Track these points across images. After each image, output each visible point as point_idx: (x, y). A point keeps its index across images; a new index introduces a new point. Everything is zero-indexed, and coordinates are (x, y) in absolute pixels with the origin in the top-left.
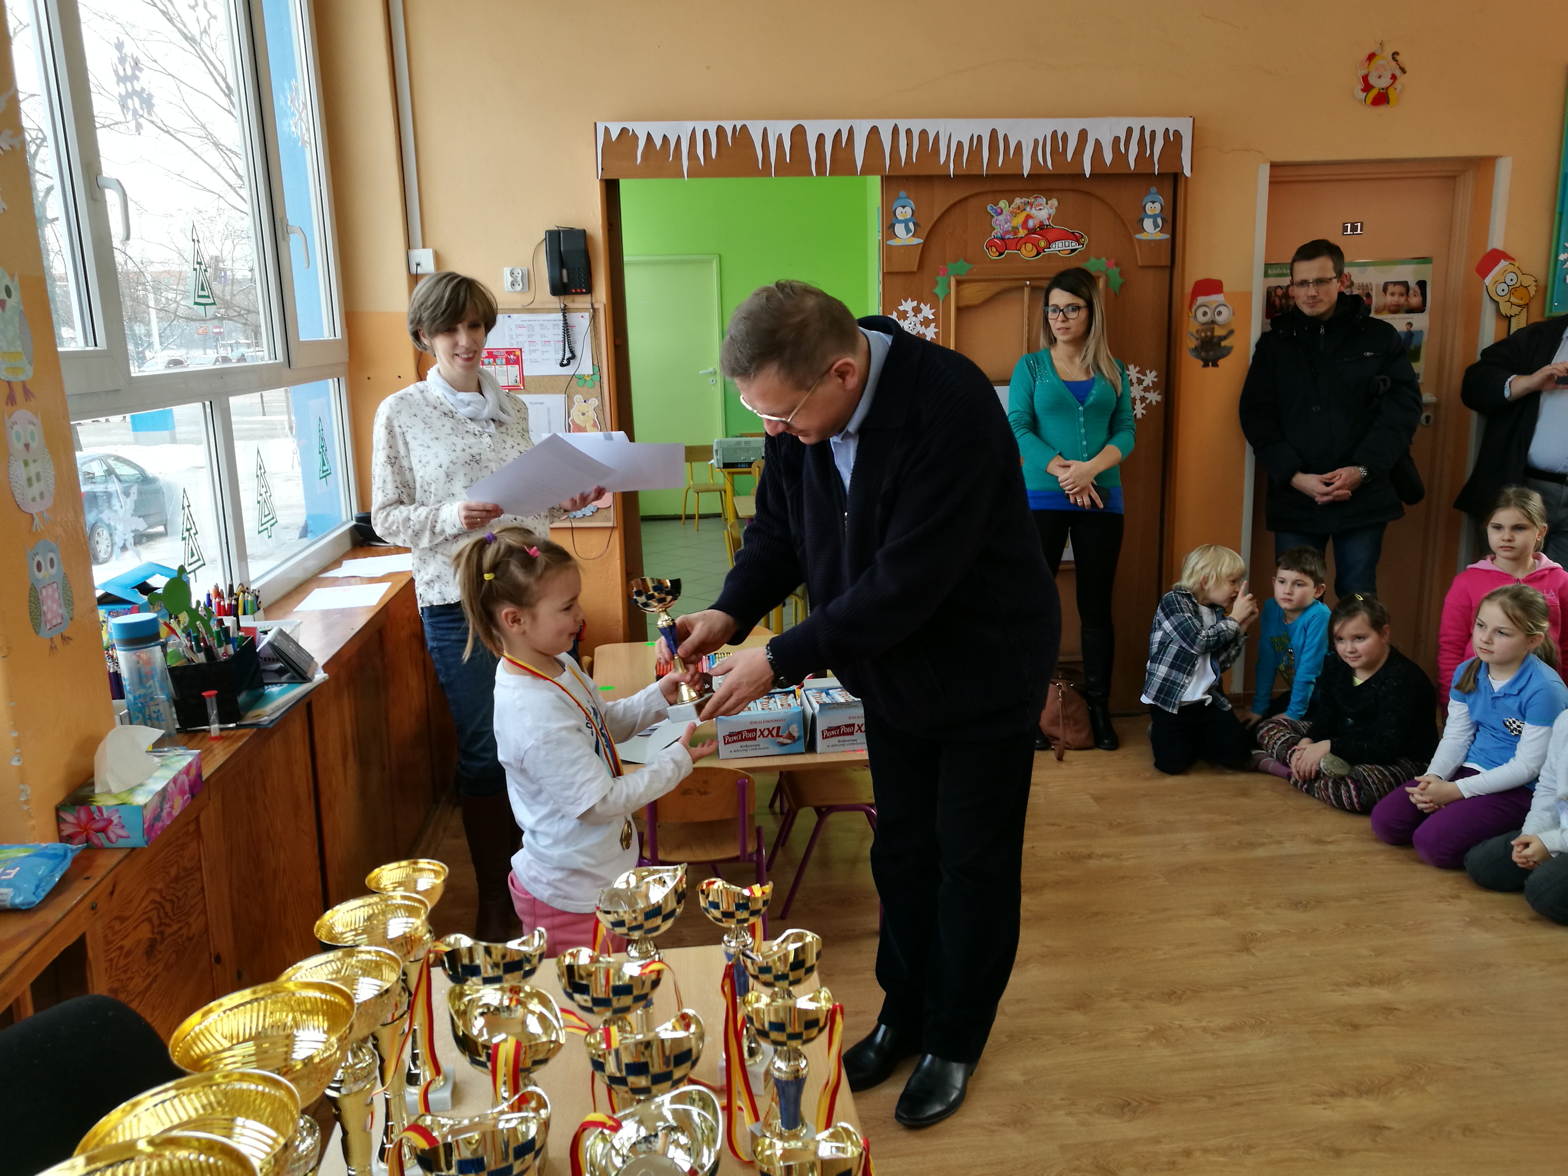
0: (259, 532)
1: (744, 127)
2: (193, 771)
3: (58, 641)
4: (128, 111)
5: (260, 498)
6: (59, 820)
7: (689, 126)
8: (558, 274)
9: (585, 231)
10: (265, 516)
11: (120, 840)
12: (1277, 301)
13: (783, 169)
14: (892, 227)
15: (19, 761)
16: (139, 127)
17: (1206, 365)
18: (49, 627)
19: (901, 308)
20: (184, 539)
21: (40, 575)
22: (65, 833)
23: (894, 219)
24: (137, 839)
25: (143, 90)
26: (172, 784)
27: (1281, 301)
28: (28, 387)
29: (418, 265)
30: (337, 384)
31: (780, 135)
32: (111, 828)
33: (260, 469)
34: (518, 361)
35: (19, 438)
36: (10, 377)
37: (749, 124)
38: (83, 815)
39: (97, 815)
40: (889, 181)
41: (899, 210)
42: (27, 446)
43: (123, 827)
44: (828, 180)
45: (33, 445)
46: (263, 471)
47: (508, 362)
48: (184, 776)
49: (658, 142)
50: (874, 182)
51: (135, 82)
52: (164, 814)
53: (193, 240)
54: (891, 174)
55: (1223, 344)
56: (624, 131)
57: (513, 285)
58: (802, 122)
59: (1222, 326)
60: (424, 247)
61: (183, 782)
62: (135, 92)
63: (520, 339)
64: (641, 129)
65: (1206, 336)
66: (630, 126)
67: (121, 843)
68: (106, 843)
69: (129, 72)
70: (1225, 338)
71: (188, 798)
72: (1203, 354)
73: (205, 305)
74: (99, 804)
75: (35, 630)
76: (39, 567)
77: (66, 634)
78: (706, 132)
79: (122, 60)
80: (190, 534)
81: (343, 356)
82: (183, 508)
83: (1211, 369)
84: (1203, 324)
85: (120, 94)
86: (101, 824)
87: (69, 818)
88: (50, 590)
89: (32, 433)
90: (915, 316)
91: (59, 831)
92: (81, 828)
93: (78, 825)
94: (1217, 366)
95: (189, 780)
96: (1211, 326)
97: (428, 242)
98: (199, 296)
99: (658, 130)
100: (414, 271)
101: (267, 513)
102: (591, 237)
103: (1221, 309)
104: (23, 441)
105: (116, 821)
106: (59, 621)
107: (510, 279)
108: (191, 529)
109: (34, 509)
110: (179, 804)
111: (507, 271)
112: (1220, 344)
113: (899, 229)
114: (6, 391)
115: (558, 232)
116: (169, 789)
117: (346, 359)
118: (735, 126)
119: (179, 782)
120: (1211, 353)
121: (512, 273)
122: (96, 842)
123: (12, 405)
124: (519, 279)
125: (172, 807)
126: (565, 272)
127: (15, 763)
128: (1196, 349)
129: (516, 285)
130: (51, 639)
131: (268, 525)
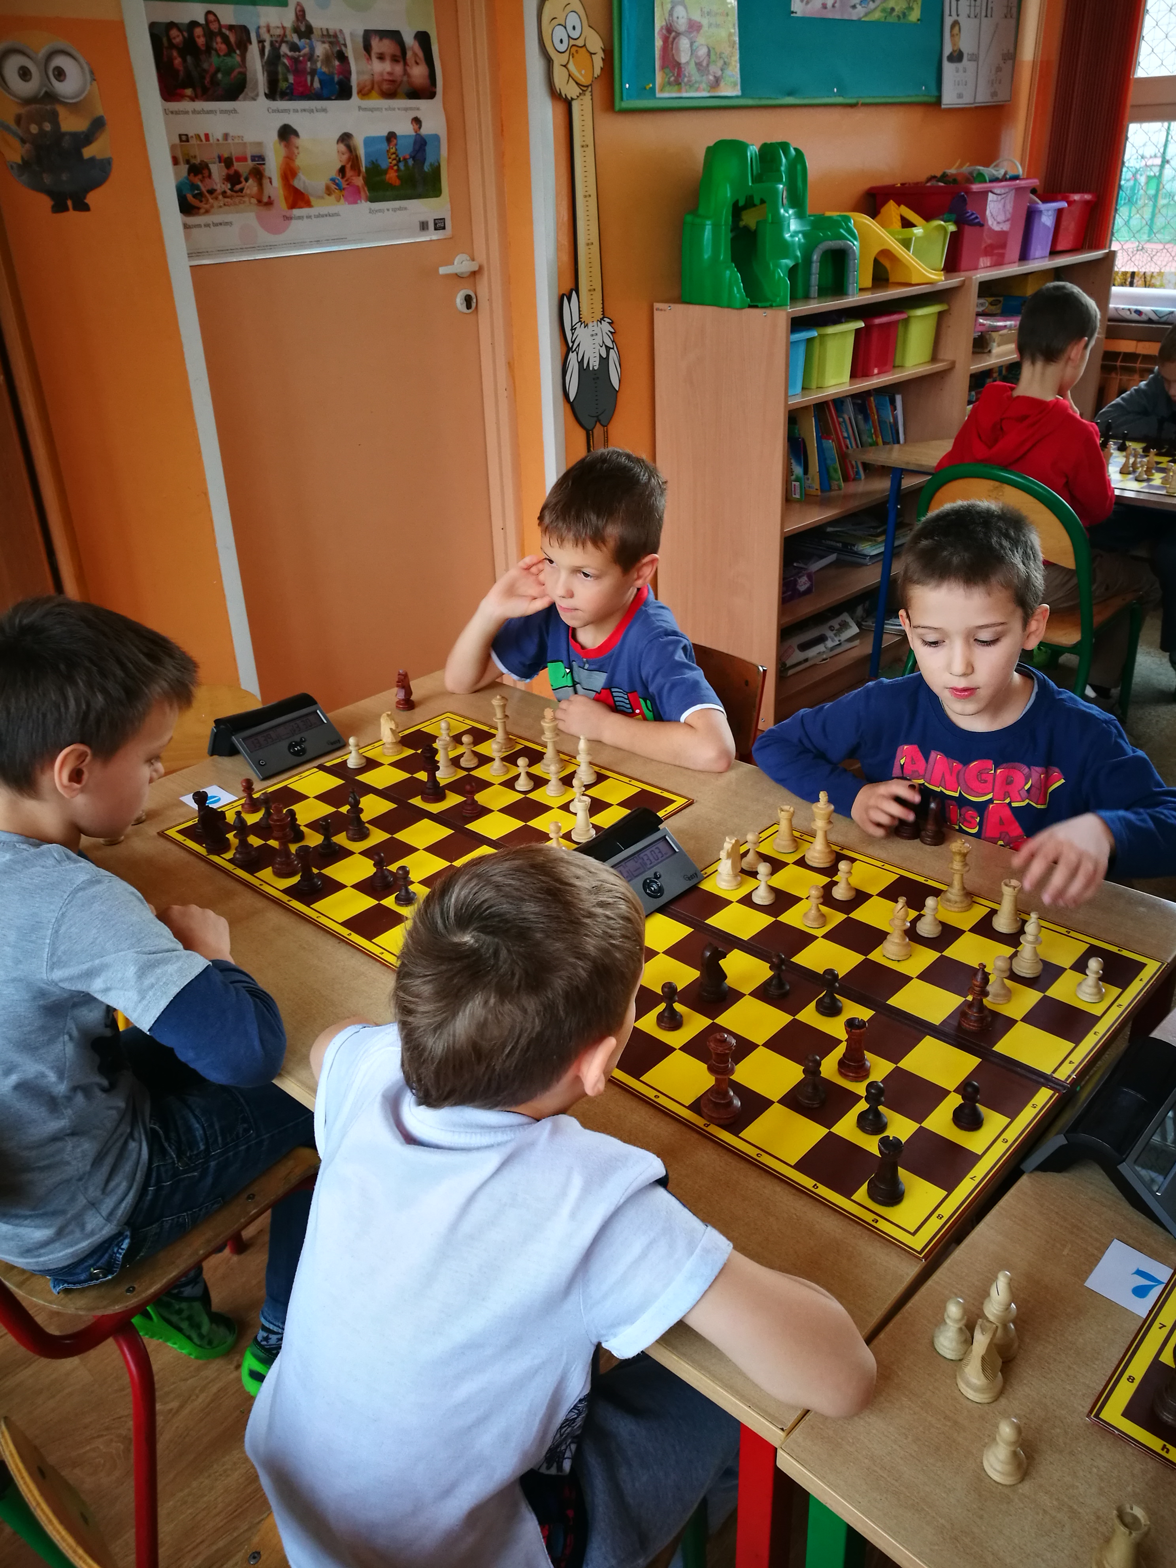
12: (178, 61)
17: (59, 207)
27: (184, 60)
55: (88, 152)
59: (75, 108)
65: (42, 131)
70: (88, 138)
72: (47, 179)
83: (72, 215)
84: (27, 101)
94: (86, 208)
96: (48, 107)
103: (60, 61)
112: (80, 155)
120: (64, 177)
128: (25, 166)
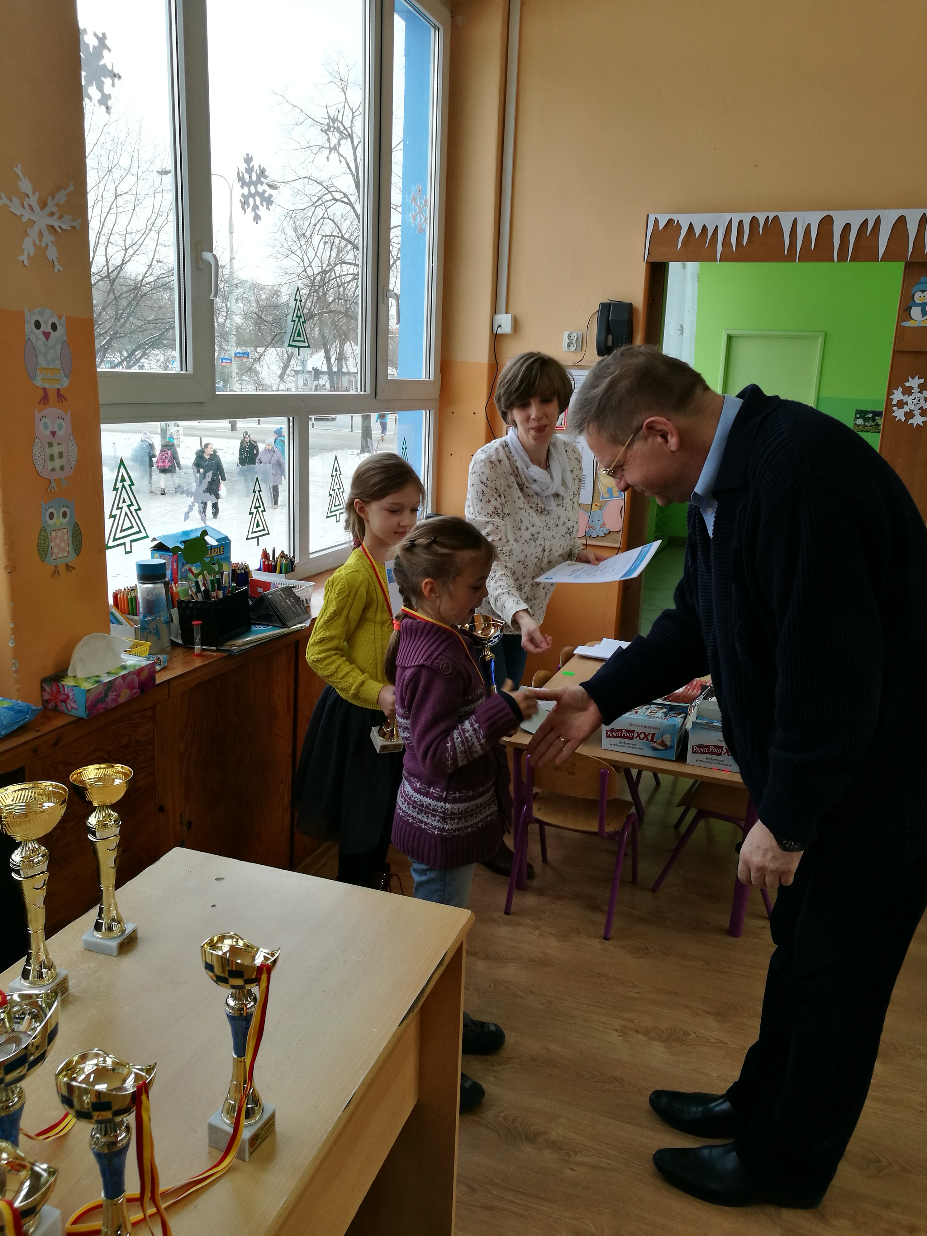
0: (327, 517)
1: (776, 217)
2: (145, 674)
3: (62, 569)
4: (248, 207)
5: (332, 492)
6: (43, 689)
7: (727, 217)
8: (603, 338)
9: (631, 304)
10: (335, 506)
11: (73, 710)
13: (807, 255)
14: (909, 309)
15: (13, 643)
16: (257, 218)
18: (54, 557)
19: (907, 384)
20: (251, 513)
21: (51, 522)
22: (46, 698)
23: (912, 302)
24: (82, 712)
25: (264, 191)
26: (120, 680)
28: (61, 393)
29: (499, 326)
30: (428, 415)
31: (809, 224)
32: (69, 701)
33: (336, 471)
35: (46, 426)
36: (46, 386)
37: (780, 214)
38: (55, 690)
39: (62, 690)
40: (909, 266)
41: (918, 295)
42: (53, 433)
43: (75, 702)
44: (849, 266)
45: (59, 433)
46: (338, 473)
48: (135, 676)
49: (698, 231)
50: (899, 267)
51: (259, 186)
52: (109, 699)
53: (296, 300)
54: (912, 261)
56: (670, 221)
57: (569, 345)
58: (831, 213)
60: (506, 313)
61: (132, 680)
62: (257, 193)
64: (684, 220)
66: (675, 217)
67: (74, 712)
68: (66, 711)
69: (254, 178)
71: (136, 692)
73: (299, 347)
74: (64, 683)
75: (41, 559)
76: (51, 516)
77: (70, 564)
78: (741, 222)
79: (250, 170)
80: (258, 511)
81: (435, 393)
82: (254, 492)
85: (243, 195)
86: (63, 697)
87: (48, 689)
88: (60, 533)
89: (60, 425)
90: (920, 392)
91: (42, 696)
92: (53, 697)
93: (51, 694)
95: (139, 680)
97: (511, 308)
98: (293, 341)
99: (699, 221)
100: (495, 332)
101: (337, 503)
102: (636, 309)
104: (50, 429)
105: (71, 697)
106: (65, 555)
107: (567, 341)
108: (260, 507)
109: (53, 476)
110: (125, 695)
111: (566, 334)
113: (916, 312)
114: (42, 394)
115: (610, 304)
116: (117, 682)
117: (437, 397)
118: (768, 217)
119: (127, 680)
121: (569, 337)
122: (61, 708)
123: (44, 404)
124: (574, 341)
125: (118, 696)
126: (610, 337)
127: (11, 645)
129: (572, 346)
130: (56, 567)
131: (337, 513)
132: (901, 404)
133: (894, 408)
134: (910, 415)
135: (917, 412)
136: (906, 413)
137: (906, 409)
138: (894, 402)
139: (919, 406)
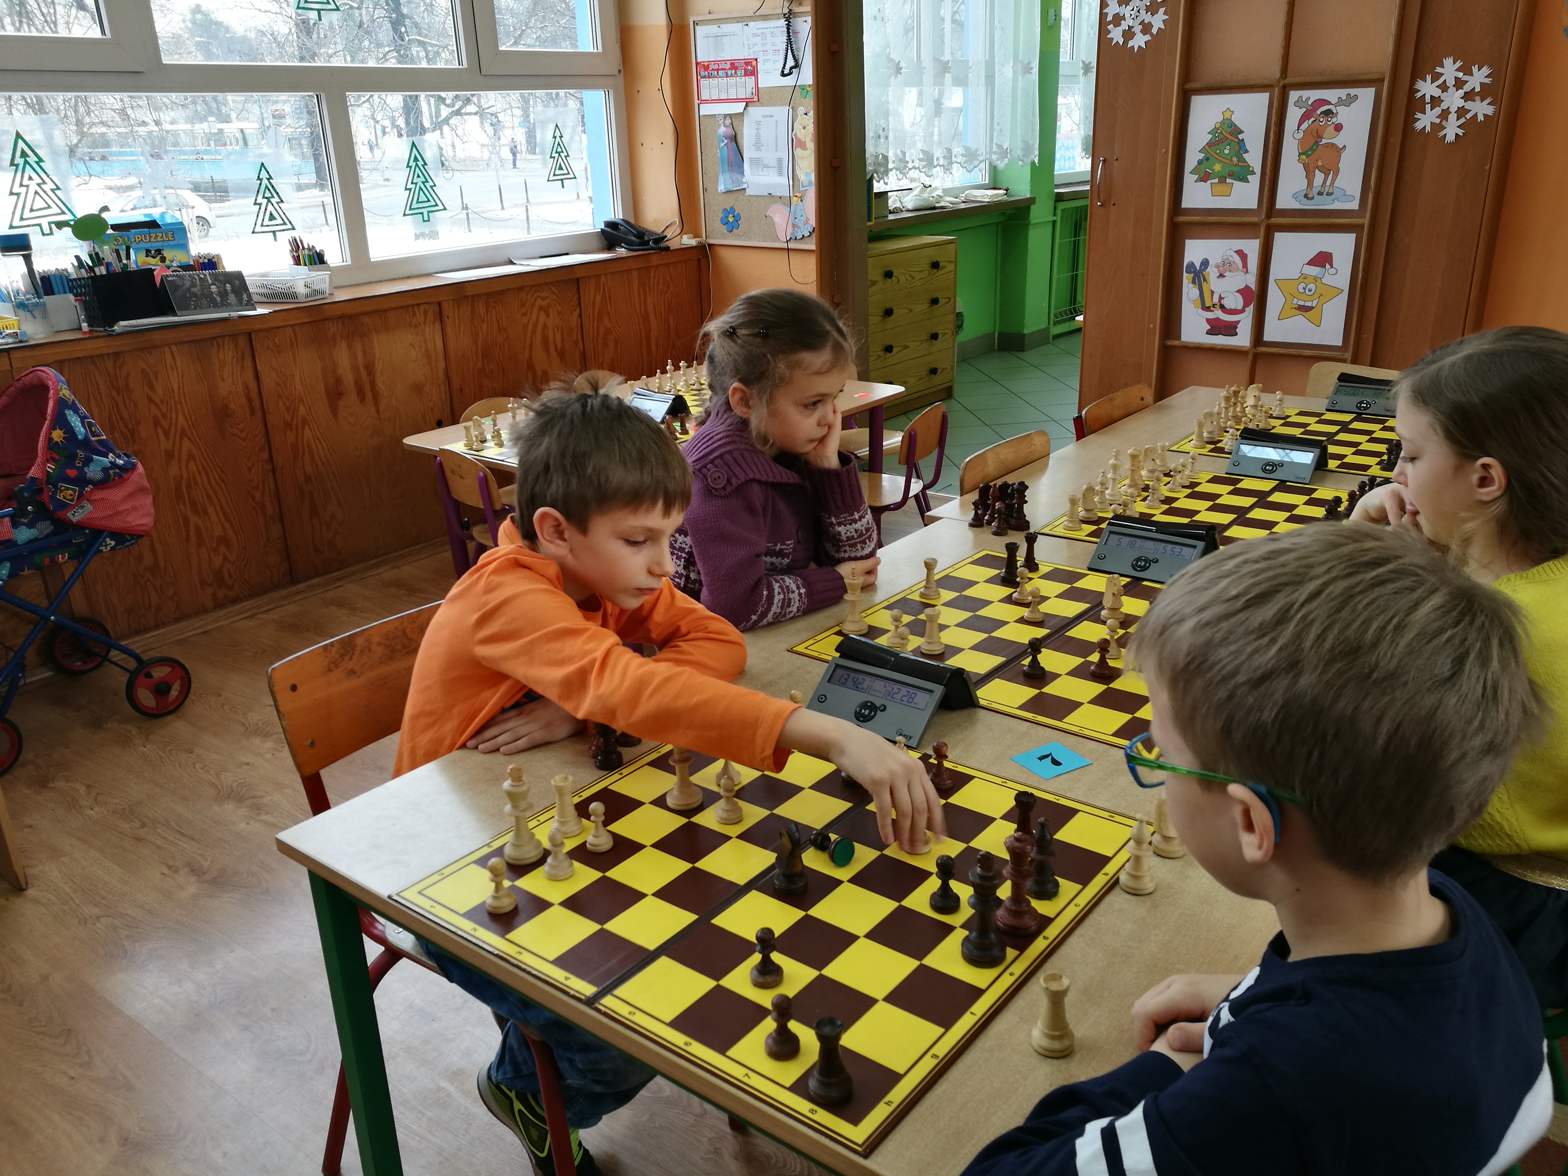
0: (405, 215)
5: (410, 186)
10: (418, 202)
20: (253, 203)
33: (416, 160)
34: (753, 73)
46: (420, 163)
47: (746, 75)
63: (757, 48)
73: (316, 11)
80: (267, 201)
81: (614, 68)
82: (259, 179)
101: (423, 199)
108: (270, 197)
117: (620, 70)
131: (425, 211)
132: (1118, 19)
133: (1109, 27)
134: (1129, 34)
135: (1137, 29)
136: (1125, 31)
137: (1124, 25)
138: (1110, 18)
139: (1139, 20)
